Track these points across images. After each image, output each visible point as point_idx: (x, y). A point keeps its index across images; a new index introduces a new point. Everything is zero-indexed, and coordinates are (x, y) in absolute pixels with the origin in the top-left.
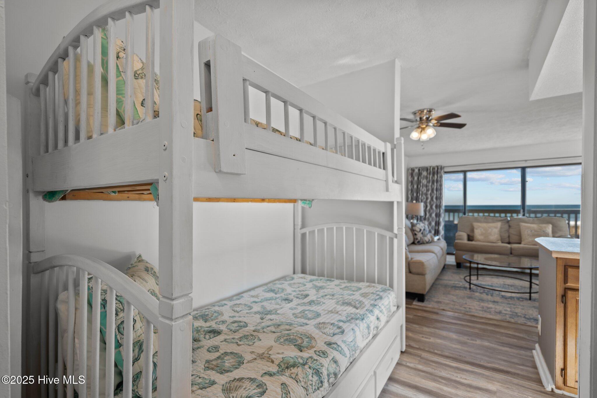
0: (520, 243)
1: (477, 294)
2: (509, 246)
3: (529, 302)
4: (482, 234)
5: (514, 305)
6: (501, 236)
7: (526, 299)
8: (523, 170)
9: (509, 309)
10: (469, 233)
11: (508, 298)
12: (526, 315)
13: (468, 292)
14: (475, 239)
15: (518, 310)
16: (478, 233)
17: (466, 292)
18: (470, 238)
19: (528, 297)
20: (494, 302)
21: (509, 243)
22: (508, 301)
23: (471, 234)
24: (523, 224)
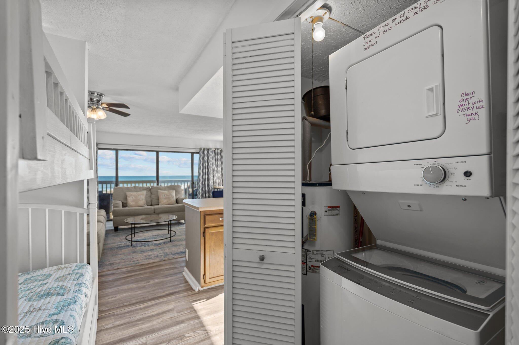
0: (158, 205)
1: (138, 248)
2: (152, 207)
3: (171, 243)
4: (133, 201)
5: (164, 248)
6: (146, 201)
7: (168, 242)
8: (157, 152)
9: (162, 252)
10: (123, 201)
11: (159, 245)
12: (172, 252)
13: (131, 248)
14: (128, 205)
15: (167, 251)
16: (130, 201)
17: (129, 249)
18: (124, 205)
19: (169, 240)
20: (151, 250)
21: (151, 205)
22: (159, 246)
23: (125, 202)
24: (160, 191)
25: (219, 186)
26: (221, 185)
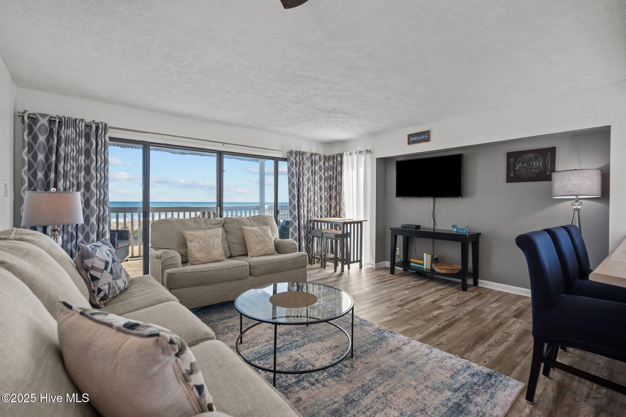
0: (247, 255)
6: (224, 249)
8: (220, 154)
10: (181, 251)
16: (195, 249)
21: (232, 257)
23: (184, 251)
24: (245, 227)
25: (316, 218)
26: (319, 216)
